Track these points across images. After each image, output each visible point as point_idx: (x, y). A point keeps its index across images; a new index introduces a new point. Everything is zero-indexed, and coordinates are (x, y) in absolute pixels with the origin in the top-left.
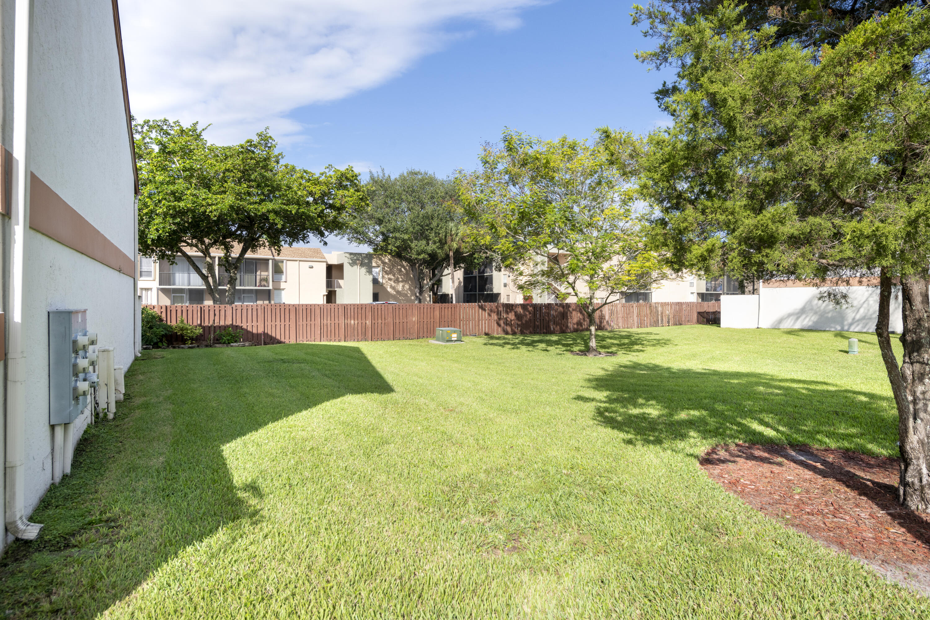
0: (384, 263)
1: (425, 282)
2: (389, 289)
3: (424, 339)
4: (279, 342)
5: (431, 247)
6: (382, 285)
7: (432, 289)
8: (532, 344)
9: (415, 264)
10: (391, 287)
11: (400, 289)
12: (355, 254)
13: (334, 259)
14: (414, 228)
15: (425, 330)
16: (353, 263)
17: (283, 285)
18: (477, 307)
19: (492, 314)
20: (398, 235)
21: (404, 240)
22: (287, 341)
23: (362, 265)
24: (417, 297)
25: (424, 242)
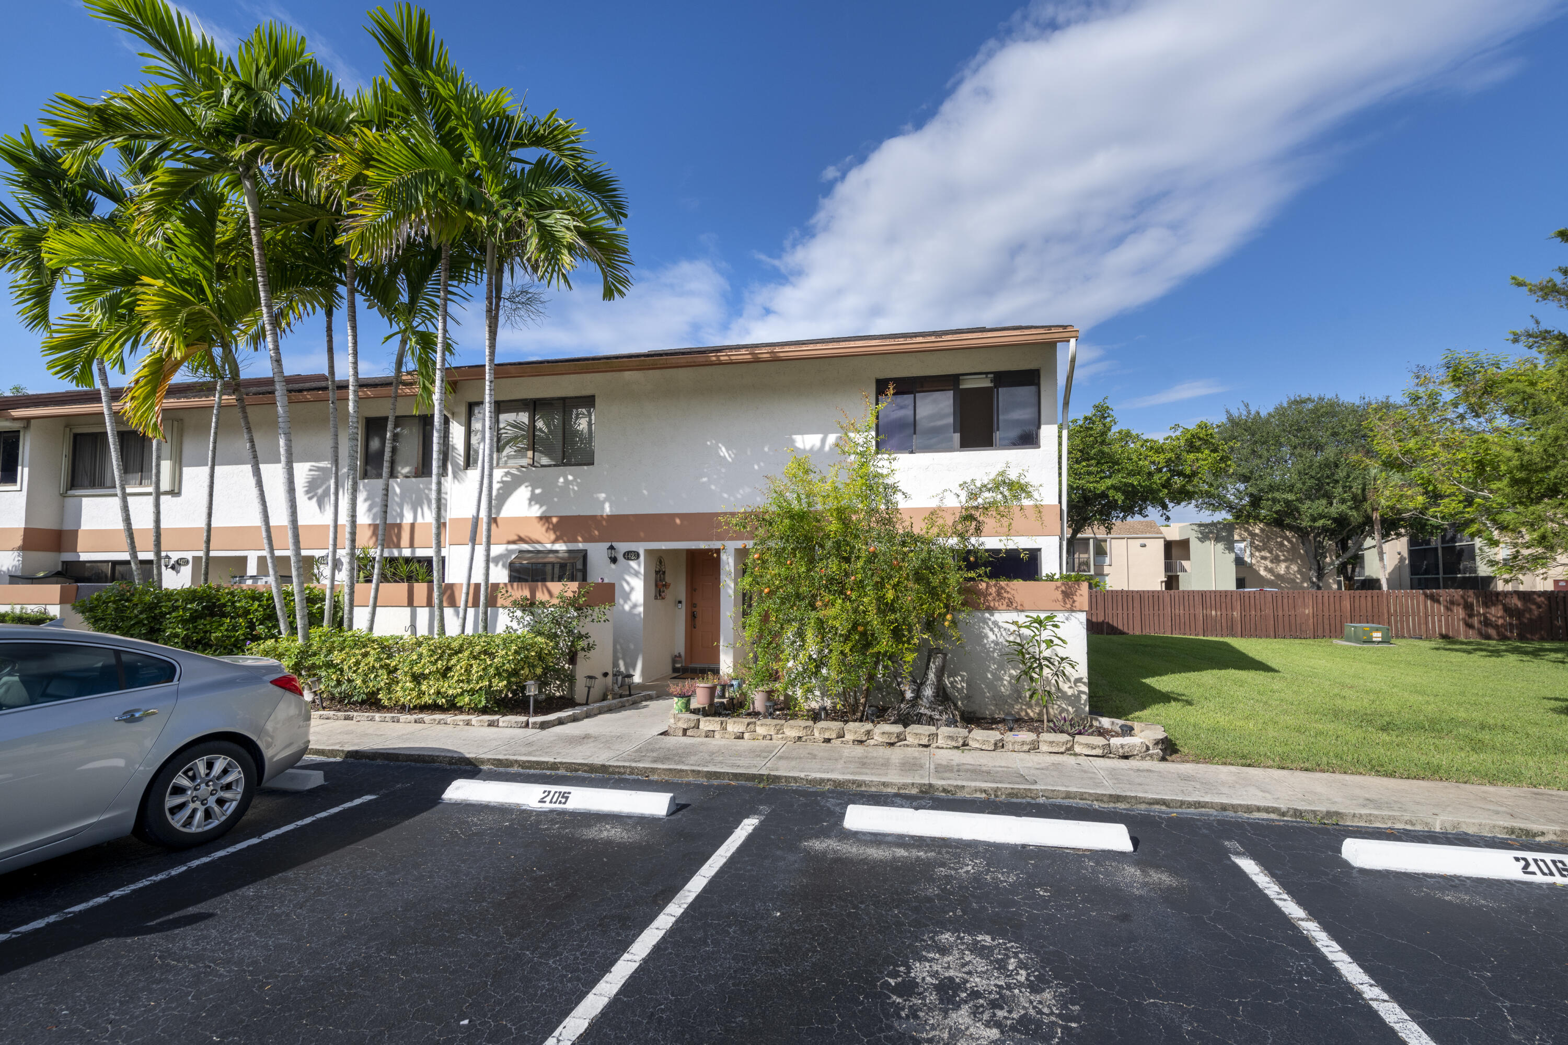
0: (1253, 535)
1: (1328, 560)
2: (1263, 573)
3: (1324, 639)
4: (1122, 633)
5: (1336, 508)
6: (1251, 566)
7: (1342, 570)
8: (1536, 654)
9: (1308, 534)
10: (1266, 568)
11: (1282, 572)
12: (1206, 525)
13: (1174, 532)
14: (1304, 483)
15: (1327, 627)
16: (1204, 538)
17: (1106, 570)
18: (1422, 598)
19: (1455, 609)
20: (1277, 495)
21: (1287, 502)
22: (1131, 632)
23: (1218, 539)
24: (1313, 583)
25: (1324, 502)
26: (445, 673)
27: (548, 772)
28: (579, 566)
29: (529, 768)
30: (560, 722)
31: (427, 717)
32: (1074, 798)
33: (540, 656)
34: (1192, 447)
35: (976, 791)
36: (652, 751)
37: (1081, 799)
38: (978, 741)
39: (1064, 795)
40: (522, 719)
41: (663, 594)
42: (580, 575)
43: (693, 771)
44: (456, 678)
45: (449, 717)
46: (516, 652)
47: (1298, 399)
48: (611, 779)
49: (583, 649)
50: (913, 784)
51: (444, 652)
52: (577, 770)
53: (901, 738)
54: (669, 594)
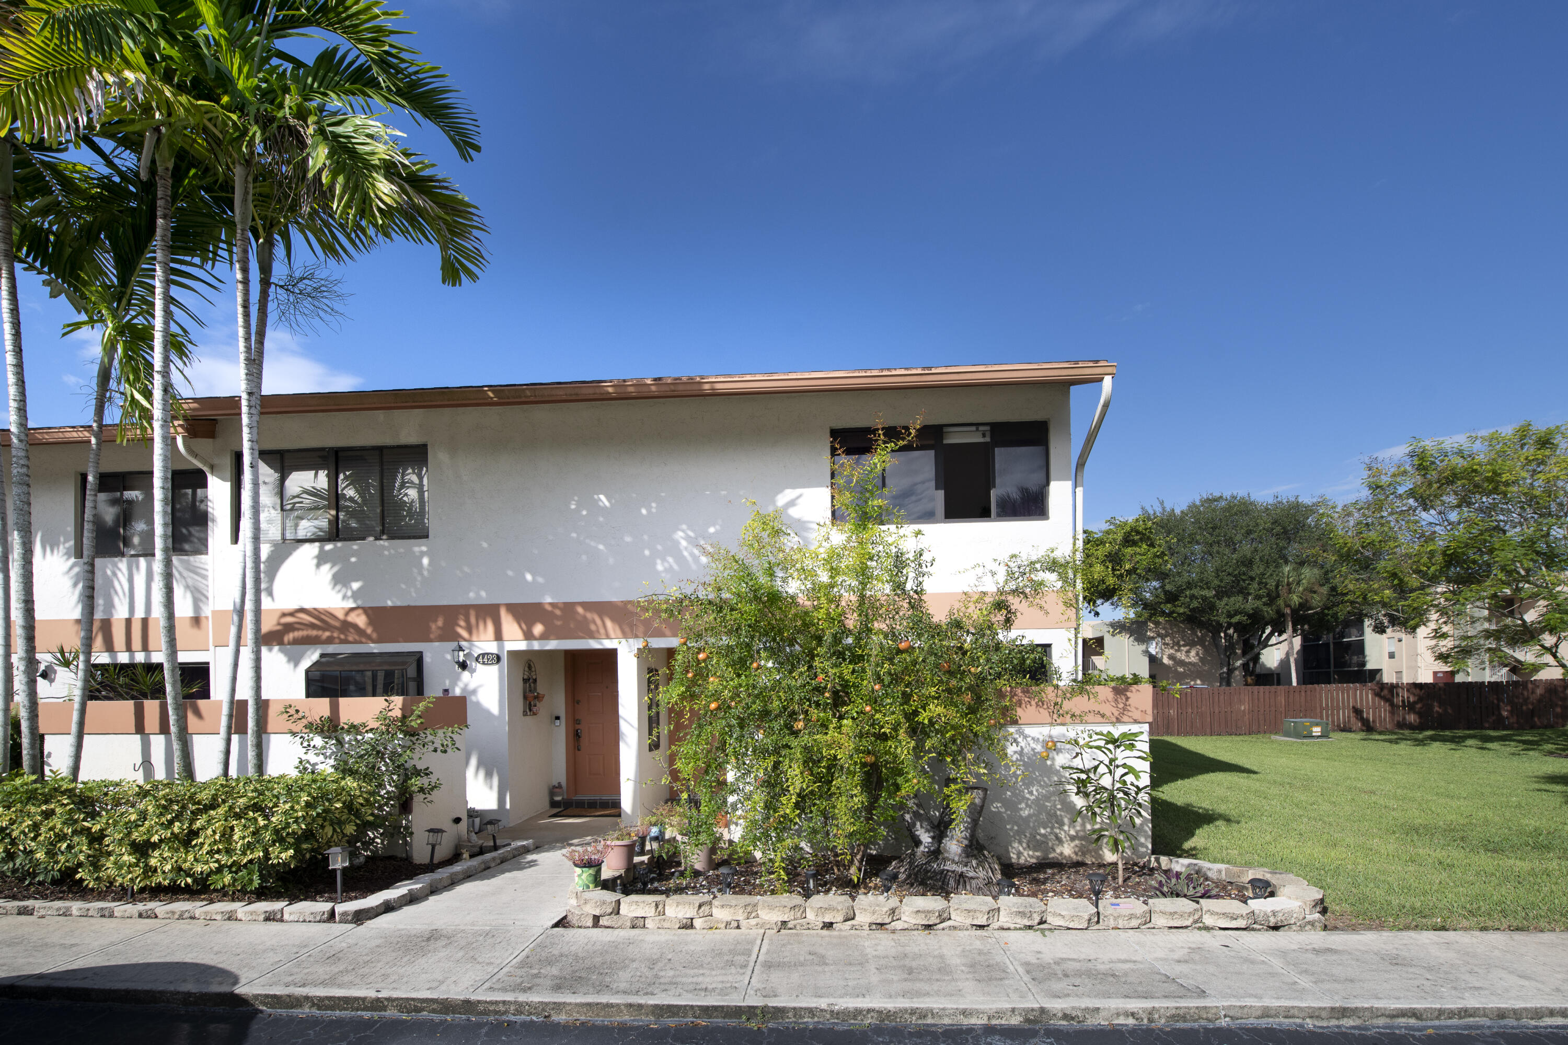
3: (1262, 735)
5: (1251, 604)
7: (1245, 665)
12: (1120, 622)
13: (1094, 630)
14: (1221, 580)
15: (1262, 723)
16: (1117, 634)
23: (1130, 634)
26: (187, 840)
27: (367, 1015)
28: (412, 672)
29: (332, 1008)
30: (388, 907)
31: (158, 907)
32: (1276, 1016)
33: (349, 807)
34: (1128, 541)
35: (1118, 1015)
36: (550, 962)
37: (1286, 1017)
38: (1063, 917)
39: (1259, 1013)
40: (324, 906)
41: (534, 709)
42: (412, 686)
43: (630, 1005)
44: (206, 848)
45: (196, 907)
46: (308, 805)
47: (1210, 497)
48: (480, 1025)
49: (422, 790)
50: (1013, 1010)
51: (184, 807)
52: (418, 1010)
53: (944, 917)
54: (541, 707)
